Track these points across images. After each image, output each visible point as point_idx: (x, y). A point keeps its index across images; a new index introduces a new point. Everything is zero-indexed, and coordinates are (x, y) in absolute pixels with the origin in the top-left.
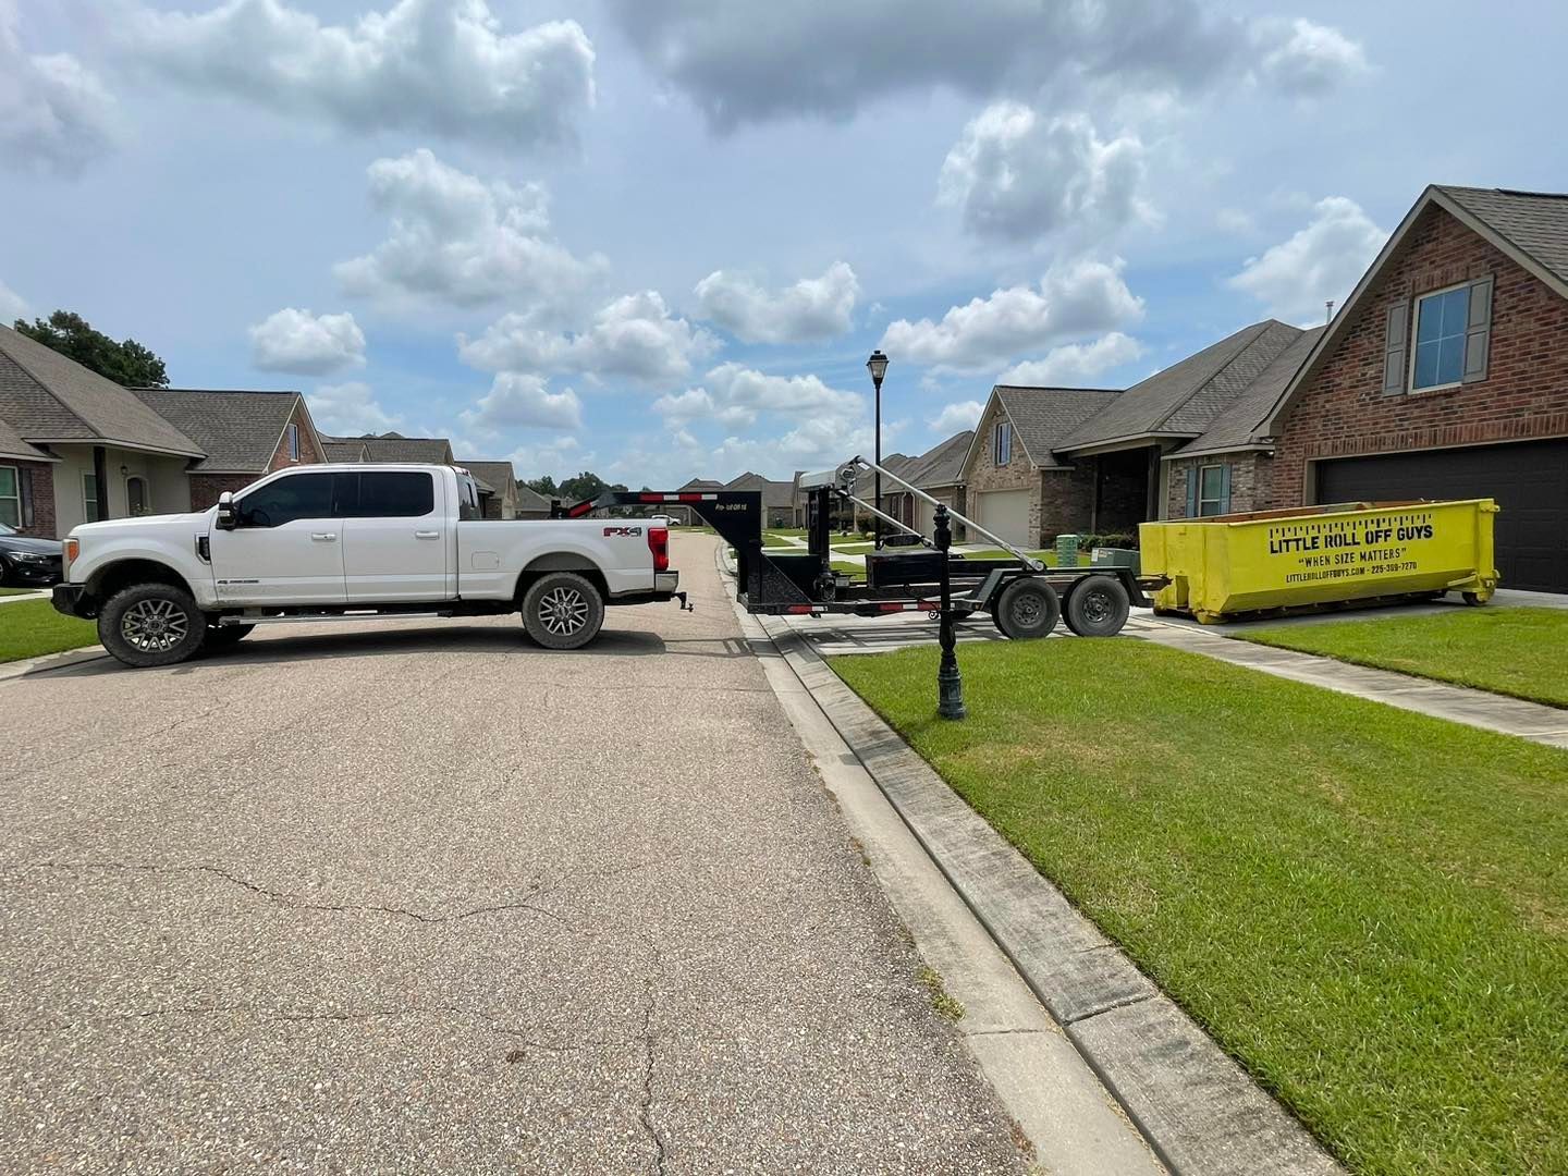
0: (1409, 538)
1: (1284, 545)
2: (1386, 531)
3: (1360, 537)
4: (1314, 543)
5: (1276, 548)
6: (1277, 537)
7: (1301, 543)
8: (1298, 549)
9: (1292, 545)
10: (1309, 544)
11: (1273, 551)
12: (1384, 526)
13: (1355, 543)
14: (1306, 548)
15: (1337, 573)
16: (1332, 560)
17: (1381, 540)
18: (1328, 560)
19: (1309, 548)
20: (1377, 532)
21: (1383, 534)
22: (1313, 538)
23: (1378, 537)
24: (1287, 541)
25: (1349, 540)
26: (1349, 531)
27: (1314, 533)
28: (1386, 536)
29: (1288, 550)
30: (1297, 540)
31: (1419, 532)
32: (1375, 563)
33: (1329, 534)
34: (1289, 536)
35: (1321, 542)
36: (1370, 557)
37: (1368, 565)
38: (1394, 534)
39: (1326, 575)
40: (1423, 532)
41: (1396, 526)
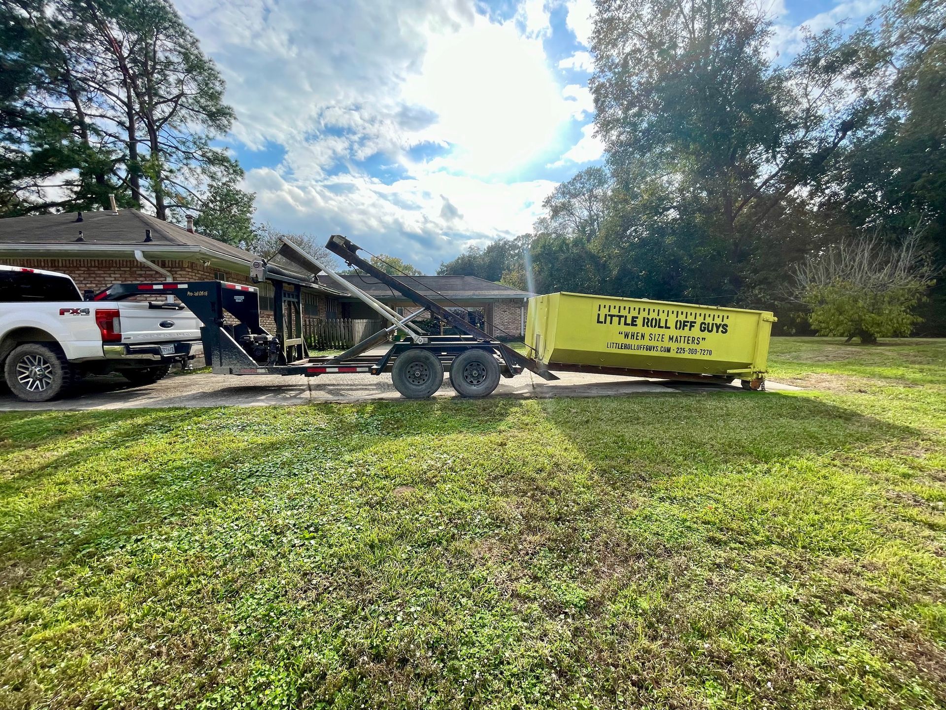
0: (709, 332)
1: (609, 318)
2: (692, 322)
3: (671, 324)
4: (633, 321)
5: (602, 319)
6: (604, 311)
7: (623, 319)
8: (619, 324)
9: (616, 319)
10: (629, 321)
11: (599, 322)
12: (690, 318)
13: (666, 327)
14: (626, 324)
15: (649, 348)
16: (647, 337)
17: (687, 328)
18: (643, 337)
19: (628, 325)
20: (685, 322)
21: (689, 324)
22: (634, 318)
23: (685, 326)
24: (612, 316)
25: (663, 324)
26: (663, 317)
27: (635, 314)
28: (691, 326)
29: (612, 323)
30: (620, 317)
31: (718, 328)
32: (681, 345)
33: (647, 316)
34: (614, 312)
35: (639, 322)
37: (676, 346)
38: (698, 326)
39: (640, 347)
40: (721, 329)
41: (699, 320)
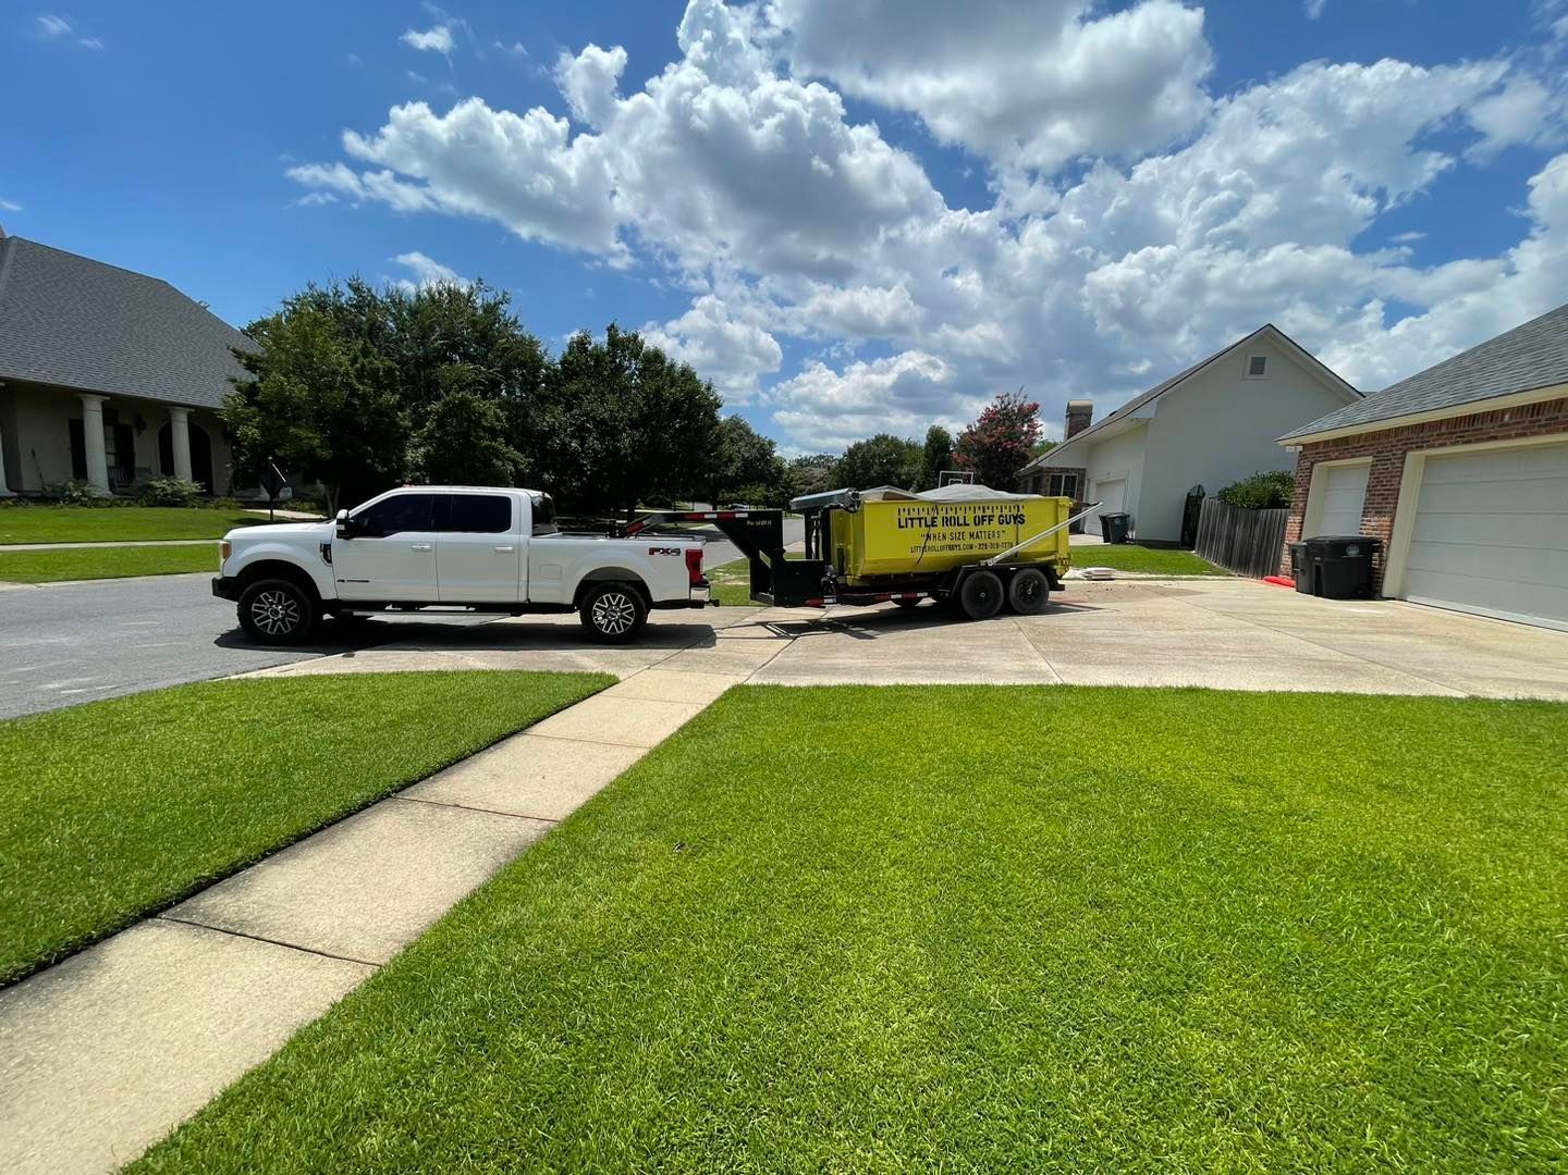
0: (1008, 523)
3: (970, 520)
4: (933, 522)
5: (903, 524)
6: (904, 515)
7: (923, 521)
9: (916, 522)
10: (929, 523)
11: (900, 527)
12: (988, 513)
13: (966, 525)
14: (926, 526)
15: (951, 548)
16: (948, 537)
18: (944, 537)
20: (983, 517)
22: (933, 518)
24: (912, 519)
25: (961, 522)
26: (961, 514)
28: (990, 520)
29: (912, 526)
30: (920, 519)
32: (980, 541)
35: (939, 522)
36: (977, 536)
37: (975, 542)
38: (996, 519)
39: (942, 548)
40: (1019, 519)
41: (997, 513)
